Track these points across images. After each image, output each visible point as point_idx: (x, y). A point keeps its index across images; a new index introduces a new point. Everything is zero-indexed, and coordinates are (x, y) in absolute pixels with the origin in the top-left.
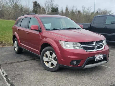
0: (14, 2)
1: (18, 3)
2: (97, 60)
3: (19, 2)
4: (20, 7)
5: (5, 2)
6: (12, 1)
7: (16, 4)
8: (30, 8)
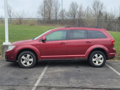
0: (99, 9)
1: (102, 11)
3: (104, 10)
4: (104, 15)
5: (90, 11)
6: (96, 9)
7: (100, 12)
8: (116, 15)
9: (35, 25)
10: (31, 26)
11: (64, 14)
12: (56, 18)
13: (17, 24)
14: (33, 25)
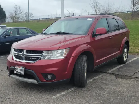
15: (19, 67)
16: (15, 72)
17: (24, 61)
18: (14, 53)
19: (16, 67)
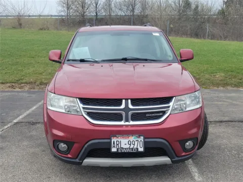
2: (118, 149)
4: (193, 6)
8: (215, 6)
9: (48, 29)
10: (41, 31)
11: (113, 5)
12: (97, 14)
13: (14, 28)
14: (45, 29)
15: (123, 138)
16: (114, 150)
17: (132, 123)
18: (84, 108)
19: (114, 140)
